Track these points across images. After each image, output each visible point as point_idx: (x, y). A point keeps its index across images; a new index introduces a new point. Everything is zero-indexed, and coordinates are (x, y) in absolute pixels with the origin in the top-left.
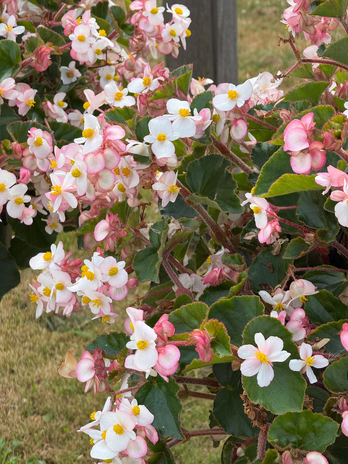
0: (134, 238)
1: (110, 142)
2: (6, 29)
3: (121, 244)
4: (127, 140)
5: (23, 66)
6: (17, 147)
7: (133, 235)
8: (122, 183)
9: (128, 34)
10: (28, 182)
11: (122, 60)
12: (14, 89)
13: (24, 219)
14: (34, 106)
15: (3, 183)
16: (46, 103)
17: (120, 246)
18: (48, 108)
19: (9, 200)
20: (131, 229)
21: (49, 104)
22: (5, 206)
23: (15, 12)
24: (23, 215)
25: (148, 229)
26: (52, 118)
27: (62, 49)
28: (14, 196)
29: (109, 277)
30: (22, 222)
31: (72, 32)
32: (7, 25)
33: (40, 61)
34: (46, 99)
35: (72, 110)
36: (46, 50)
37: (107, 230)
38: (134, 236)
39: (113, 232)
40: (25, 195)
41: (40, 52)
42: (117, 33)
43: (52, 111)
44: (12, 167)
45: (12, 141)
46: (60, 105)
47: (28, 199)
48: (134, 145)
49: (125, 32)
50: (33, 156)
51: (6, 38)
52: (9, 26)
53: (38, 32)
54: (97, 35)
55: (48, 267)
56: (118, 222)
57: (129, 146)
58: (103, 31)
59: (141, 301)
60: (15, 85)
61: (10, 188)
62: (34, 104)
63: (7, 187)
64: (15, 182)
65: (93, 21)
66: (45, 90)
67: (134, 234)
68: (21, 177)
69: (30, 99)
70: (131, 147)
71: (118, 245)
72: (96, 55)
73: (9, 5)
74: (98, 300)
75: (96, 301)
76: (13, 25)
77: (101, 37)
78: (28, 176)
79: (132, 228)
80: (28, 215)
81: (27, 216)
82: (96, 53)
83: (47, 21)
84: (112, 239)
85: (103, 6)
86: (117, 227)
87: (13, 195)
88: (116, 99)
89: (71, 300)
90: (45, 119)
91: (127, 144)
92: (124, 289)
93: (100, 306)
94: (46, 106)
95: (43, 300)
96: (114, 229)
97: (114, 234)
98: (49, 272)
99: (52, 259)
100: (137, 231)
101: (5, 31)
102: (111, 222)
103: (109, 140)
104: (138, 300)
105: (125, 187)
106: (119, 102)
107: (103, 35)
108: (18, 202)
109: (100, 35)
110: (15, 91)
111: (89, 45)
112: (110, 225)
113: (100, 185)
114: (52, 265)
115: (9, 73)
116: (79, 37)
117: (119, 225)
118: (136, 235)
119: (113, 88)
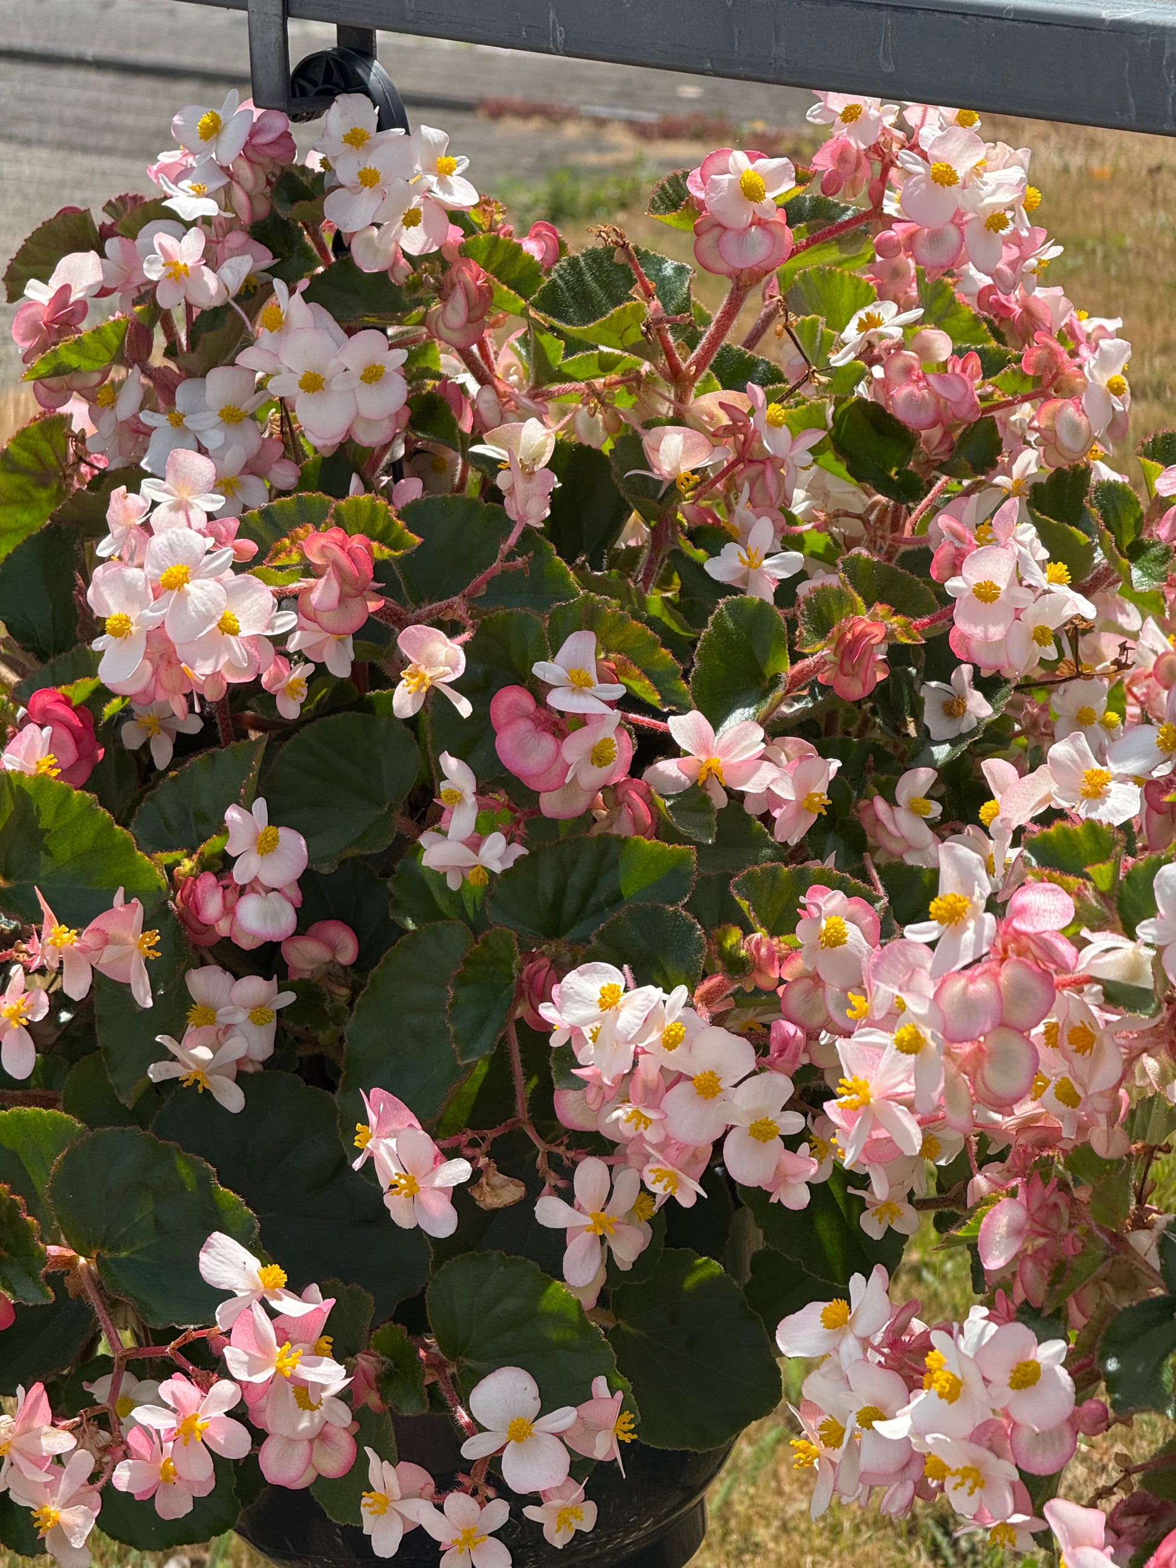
0: (1109, 1262)
1: (1024, 939)
2: (742, 561)
3: (1059, 1282)
4: (1085, 933)
5: (796, 682)
6: (764, 951)
7: (1104, 1252)
8: (1068, 1075)
9: (1150, 575)
10: (798, 1066)
11: (1129, 662)
12: (764, 758)
13: (781, 1189)
14: (825, 813)
15: (712, 1069)
16: (872, 804)
17: (1058, 1287)
18: (877, 820)
19: (732, 1127)
20: (1097, 1232)
21: (880, 805)
22: (718, 1146)
23: (777, 506)
24: (781, 1176)
25: (1155, 1233)
26: (891, 853)
27: (924, 625)
28: (748, 1113)
29: (1010, 1393)
30: (773, 1200)
31: (956, 569)
32: (746, 549)
33: (847, 667)
34: (871, 787)
35: (958, 824)
36: (869, 630)
37: (1019, 1232)
38: (1106, 1258)
39: (1041, 1241)
40: (784, 1109)
41: (849, 636)
42: (1113, 571)
43: (891, 827)
44: (751, 1013)
45: (748, 930)
46: (914, 810)
47: (794, 1122)
48: (1107, 951)
49: (1141, 569)
50: (816, 980)
51: (743, 592)
52: (752, 553)
53: (844, 571)
54: (1039, 578)
55: (837, 1350)
56: (1056, 1205)
57: (1088, 952)
58: (1061, 568)
59: (1136, 1478)
60: (763, 745)
61: (736, 1086)
62: (826, 807)
63: (725, 1084)
64: (752, 1066)
65: (1028, 533)
66: (871, 758)
67: (1108, 1248)
68: (774, 1048)
69: (814, 791)
70: (1095, 957)
71: (1052, 1284)
72: (1035, 644)
73: (758, 486)
74: (971, 1469)
75: (966, 1473)
76: (766, 549)
77: (1055, 587)
78: (798, 1048)
79: (1102, 1229)
80: (795, 1176)
81: (791, 1180)
82: (1034, 638)
83: (879, 533)
84: (1035, 1264)
85: (1070, 480)
86: (1053, 1223)
87: (745, 1108)
88: (1085, 794)
89: (908, 1464)
90: (867, 855)
91: (1081, 944)
92: (1061, 1436)
93: (977, 1490)
94: (870, 812)
96: (1042, 1230)
97: (1043, 1249)
98: (838, 1367)
99: (851, 1323)
100: (1119, 1240)
101: (739, 569)
102: (1034, 1207)
103: (1019, 933)
104: (1128, 1472)
105: (1078, 1090)
106: (1096, 801)
107: (1059, 581)
108: (761, 1132)
109: (1049, 582)
110: (766, 763)
111: (1013, 615)
112: (1031, 1216)
113: (989, 1082)
114: (850, 1346)
115: (748, 706)
116: (979, 585)
117: (1059, 1215)
118: (1115, 1253)
119: (1077, 757)
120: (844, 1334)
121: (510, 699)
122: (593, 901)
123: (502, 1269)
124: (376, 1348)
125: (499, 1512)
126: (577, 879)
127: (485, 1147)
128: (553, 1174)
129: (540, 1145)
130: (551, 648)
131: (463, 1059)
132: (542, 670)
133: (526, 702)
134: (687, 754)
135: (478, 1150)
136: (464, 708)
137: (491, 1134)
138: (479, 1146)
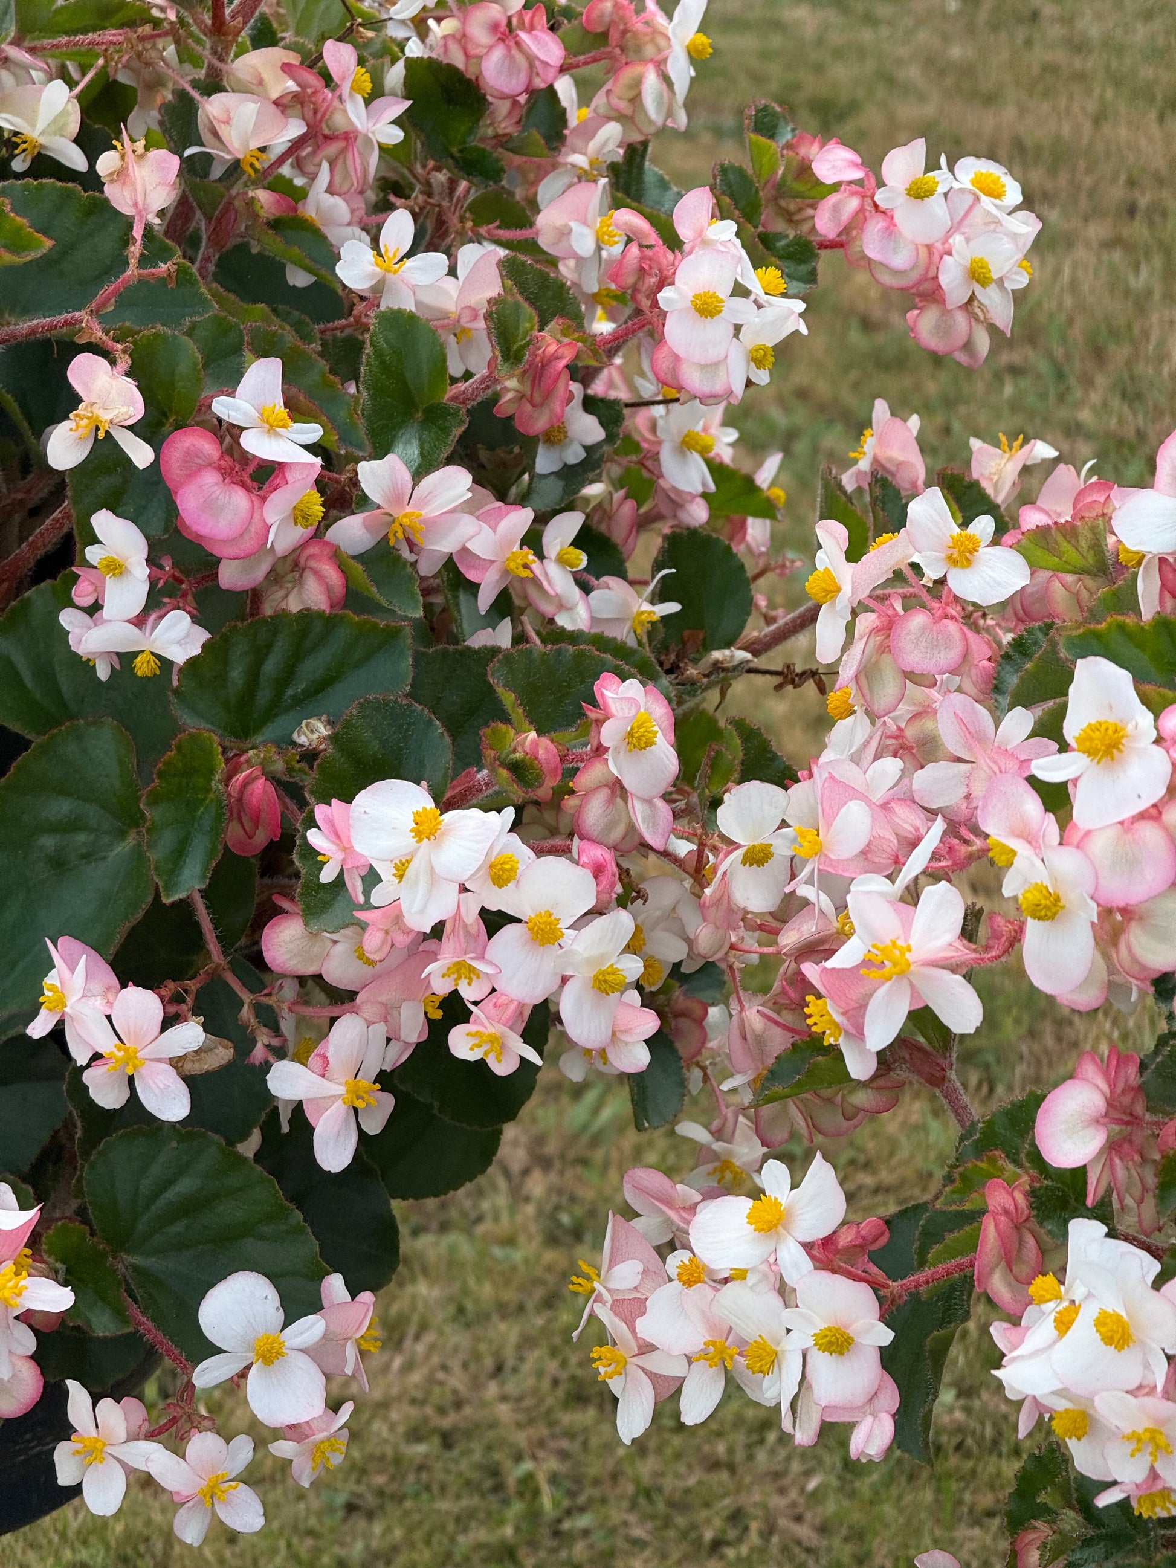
2: (377, 263)
6: (541, 753)
9: (791, 277)
10: (614, 897)
13: (611, 1047)
15: (549, 908)
19: (569, 977)
28: (589, 961)
31: (667, 278)
36: (561, 351)
37: (1097, 1121)
40: (622, 953)
43: (546, 584)
45: (515, 728)
46: (561, 560)
50: (617, 788)
52: (390, 253)
54: (759, 288)
60: (469, 495)
61: (574, 927)
63: (560, 925)
64: (591, 902)
69: (516, 549)
72: (752, 367)
80: (628, 1031)
81: (622, 1037)
82: (754, 359)
83: (469, 224)
84: (1122, 1159)
87: (586, 955)
88: (953, 562)
95: (649, 1368)
96: (1126, 1118)
97: (1128, 1139)
99: (785, 1224)
101: (371, 274)
102: (1118, 1091)
106: (967, 571)
108: (609, 983)
110: (466, 516)
111: (731, 331)
112: (1110, 1104)
114: (793, 1253)
115: (409, 442)
119: (937, 518)
120: (779, 1238)
121: (187, 444)
122: (290, 692)
123: (174, 1144)
124: (49, 1252)
125: (243, 1450)
126: (271, 666)
127: (190, 1000)
128: (265, 1030)
129: (246, 997)
130: (230, 381)
131: (168, 896)
132: (223, 407)
133: (208, 447)
134: (379, 507)
135: (184, 1007)
136: (141, 454)
137: (193, 985)
138: (183, 1001)
